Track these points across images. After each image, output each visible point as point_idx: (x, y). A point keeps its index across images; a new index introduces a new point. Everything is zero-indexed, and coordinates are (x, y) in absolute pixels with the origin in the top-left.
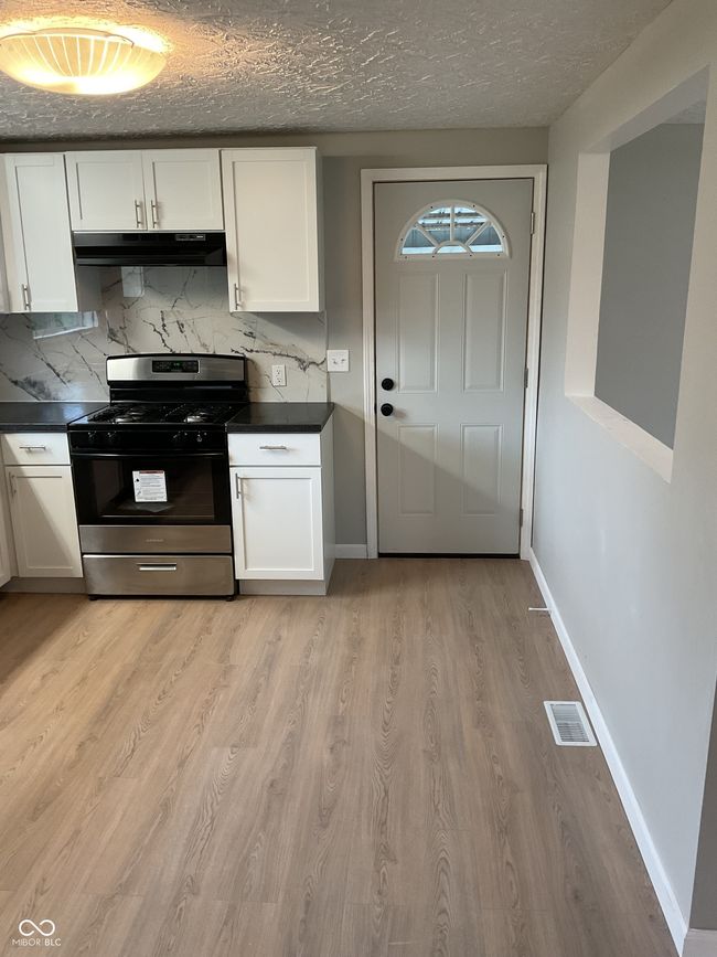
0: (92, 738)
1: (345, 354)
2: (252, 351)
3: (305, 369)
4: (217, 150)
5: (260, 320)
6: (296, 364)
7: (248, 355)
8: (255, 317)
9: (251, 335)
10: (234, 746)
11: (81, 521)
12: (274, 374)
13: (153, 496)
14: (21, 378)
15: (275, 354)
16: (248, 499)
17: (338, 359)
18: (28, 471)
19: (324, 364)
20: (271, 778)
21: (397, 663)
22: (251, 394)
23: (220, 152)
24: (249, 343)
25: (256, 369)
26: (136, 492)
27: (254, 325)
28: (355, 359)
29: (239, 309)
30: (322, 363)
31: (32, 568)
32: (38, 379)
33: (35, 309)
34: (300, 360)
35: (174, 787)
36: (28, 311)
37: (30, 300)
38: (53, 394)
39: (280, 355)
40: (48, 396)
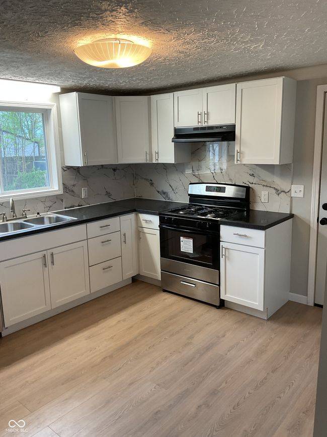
0: (111, 356)
1: (302, 187)
2: (252, 183)
3: (278, 194)
4: (234, 84)
5: (258, 168)
6: (274, 191)
7: (250, 185)
8: (256, 166)
9: (252, 175)
10: (158, 385)
11: (161, 256)
12: (263, 195)
13: (187, 250)
14: (160, 191)
15: (264, 186)
16: (228, 259)
17: (297, 190)
18: (146, 230)
19: (289, 193)
20: (159, 409)
21: (273, 372)
22: (251, 205)
23: (236, 84)
24: (252, 179)
25: (254, 192)
26: (181, 247)
27: (254, 170)
28: (307, 192)
29: (239, 162)
30: (288, 192)
31: (145, 272)
32: (166, 191)
33: (160, 161)
34: (276, 189)
35: (119, 393)
36: (157, 162)
37: (158, 157)
38: (171, 198)
39: (266, 186)
40: (169, 199)
